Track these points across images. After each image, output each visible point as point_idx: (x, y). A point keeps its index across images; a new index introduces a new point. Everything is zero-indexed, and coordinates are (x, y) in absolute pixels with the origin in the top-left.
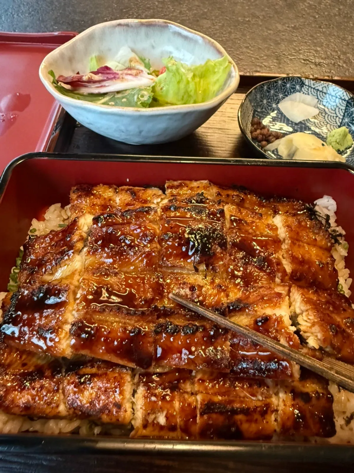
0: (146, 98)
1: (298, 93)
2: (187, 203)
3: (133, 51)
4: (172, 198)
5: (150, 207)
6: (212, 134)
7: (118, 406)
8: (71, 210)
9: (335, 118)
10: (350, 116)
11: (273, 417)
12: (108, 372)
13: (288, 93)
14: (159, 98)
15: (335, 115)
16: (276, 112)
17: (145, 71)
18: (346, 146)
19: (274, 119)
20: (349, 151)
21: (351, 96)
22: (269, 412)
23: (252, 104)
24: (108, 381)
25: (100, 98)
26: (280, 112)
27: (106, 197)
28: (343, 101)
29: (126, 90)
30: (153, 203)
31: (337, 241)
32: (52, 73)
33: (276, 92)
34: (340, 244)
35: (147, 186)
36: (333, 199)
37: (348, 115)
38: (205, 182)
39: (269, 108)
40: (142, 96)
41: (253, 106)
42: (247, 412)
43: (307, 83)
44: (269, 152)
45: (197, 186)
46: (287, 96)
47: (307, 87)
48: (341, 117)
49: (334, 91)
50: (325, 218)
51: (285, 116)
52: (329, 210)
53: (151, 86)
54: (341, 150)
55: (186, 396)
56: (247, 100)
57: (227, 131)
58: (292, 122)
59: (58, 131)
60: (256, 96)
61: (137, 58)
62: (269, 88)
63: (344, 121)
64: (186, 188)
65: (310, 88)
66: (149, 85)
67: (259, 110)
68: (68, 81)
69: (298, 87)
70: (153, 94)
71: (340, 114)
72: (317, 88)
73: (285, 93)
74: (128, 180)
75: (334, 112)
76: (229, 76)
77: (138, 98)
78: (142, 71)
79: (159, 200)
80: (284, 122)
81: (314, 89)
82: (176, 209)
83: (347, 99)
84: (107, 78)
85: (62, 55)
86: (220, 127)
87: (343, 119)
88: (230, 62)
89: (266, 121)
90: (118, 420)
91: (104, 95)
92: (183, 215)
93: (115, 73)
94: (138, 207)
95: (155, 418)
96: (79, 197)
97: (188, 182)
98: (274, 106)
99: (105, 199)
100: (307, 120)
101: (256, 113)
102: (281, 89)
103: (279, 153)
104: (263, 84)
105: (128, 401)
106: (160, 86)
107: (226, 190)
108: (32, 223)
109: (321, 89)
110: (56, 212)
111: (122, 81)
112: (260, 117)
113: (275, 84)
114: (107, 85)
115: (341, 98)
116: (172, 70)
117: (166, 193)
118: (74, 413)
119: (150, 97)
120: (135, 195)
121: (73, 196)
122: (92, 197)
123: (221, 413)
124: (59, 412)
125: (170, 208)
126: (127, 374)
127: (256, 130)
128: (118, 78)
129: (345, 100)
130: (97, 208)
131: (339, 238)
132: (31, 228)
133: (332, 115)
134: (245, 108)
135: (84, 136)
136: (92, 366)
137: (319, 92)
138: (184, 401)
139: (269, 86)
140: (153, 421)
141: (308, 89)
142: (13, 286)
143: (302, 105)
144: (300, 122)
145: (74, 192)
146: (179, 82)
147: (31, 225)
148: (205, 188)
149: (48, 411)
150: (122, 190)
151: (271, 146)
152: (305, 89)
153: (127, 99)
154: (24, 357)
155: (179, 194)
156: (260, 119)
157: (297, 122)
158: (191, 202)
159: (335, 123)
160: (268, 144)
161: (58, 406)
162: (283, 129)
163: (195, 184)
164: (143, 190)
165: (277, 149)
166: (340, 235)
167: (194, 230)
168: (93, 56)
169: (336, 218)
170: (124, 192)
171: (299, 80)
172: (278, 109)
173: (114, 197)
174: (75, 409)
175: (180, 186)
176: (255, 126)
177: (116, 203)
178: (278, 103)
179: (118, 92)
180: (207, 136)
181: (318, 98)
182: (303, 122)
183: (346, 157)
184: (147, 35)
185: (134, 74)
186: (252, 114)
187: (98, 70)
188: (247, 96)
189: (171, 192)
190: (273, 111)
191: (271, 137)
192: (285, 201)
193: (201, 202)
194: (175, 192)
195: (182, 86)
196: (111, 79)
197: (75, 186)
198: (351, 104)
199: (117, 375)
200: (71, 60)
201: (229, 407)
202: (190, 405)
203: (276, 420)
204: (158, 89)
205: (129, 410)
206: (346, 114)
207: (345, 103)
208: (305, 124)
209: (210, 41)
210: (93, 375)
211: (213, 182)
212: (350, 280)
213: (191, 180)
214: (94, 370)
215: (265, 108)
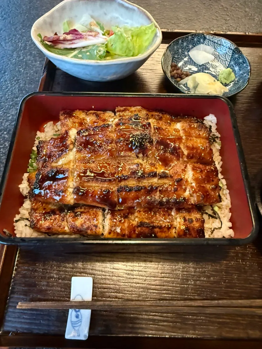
0: (102, 53)
1: (202, 45)
2: (129, 121)
3: (92, 17)
4: (120, 118)
5: (109, 124)
6: (146, 73)
7: (96, 226)
8: (61, 125)
9: (225, 61)
10: (234, 60)
11: (174, 230)
12: (90, 211)
13: (195, 44)
14: (110, 52)
15: (225, 59)
16: (187, 58)
17: (101, 32)
18: (230, 81)
19: (186, 63)
20: (232, 84)
21: (236, 47)
22: (172, 228)
23: (172, 53)
24: (90, 215)
25: (72, 51)
26: (190, 58)
27: (81, 118)
28: (231, 50)
29: (88, 46)
30: (110, 121)
31: (214, 141)
32: (40, 36)
33: (188, 44)
34: (216, 142)
35: (105, 110)
36: (215, 116)
37: (233, 59)
38: (139, 107)
39: (183, 55)
40: (100, 51)
41: (172, 54)
42: (160, 227)
43: (207, 38)
44: (181, 85)
45: (135, 110)
46: (195, 46)
47: (208, 40)
48: (229, 61)
49: (225, 43)
50: (209, 127)
51: (193, 61)
52: (212, 123)
53: (105, 44)
54: (227, 83)
55: (131, 221)
56: (168, 50)
57: (155, 71)
58: (197, 64)
59: (45, 73)
60: (174, 47)
61: (95, 22)
62: (183, 42)
63: (231, 64)
64: (128, 112)
65: (210, 41)
66: (103, 43)
67: (176, 57)
68: (51, 40)
69: (202, 40)
70: (106, 49)
71: (229, 58)
72: (214, 41)
73: (193, 44)
74: (93, 107)
75: (225, 57)
76: (156, 35)
77: (97, 53)
78: (99, 33)
79: (113, 119)
80: (192, 65)
81: (212, 41)
82: (123, 124)
83: (233, 49)
84: (76, 38)
85: (45, 22)
86: (150, 68)
87: (230, 62)
88: (156, 27)
89: (180, 64)
90: (96, 233)
91: (74, 49)
92: (128, 127)
93: (81, 34)
94: (101, 124)
95: (115, 229)
96: (66, 118)
97: (129, 108)
98: (186, 53)
99: (81, 119)
100: (207, 63)
101: (174, 58)
103: (188, 86)
104: (178, 39)
105: (101, 224)
106: (110, 44)
107: (151, 112)
108: (37, 133)
109: (216, 42)
110: (51, 127)
111: (86, 40)
112: (177, 61)
113: (187, 39)
114: (76, 42)
115: (229, 48)
116: (118, 35)
117: (116, 114)
118: (73, 230)
119: (104, 52)
120: (99, 116)
121: (62, 117)
122: (73, 118)
123: (147, 227)
124: (65, 230)
125: (120, 124)
126: (100, 211)
127: (173, 71)
128: (83, 38)
129: (232, 50)
130: (76, 124)
131: (216, 139)
132: (37, 137)
133: (224, 59)
134: (166, 56)
135: (62, 76)
136: (81, 208)
137: (215, 44)
138: (130, 223)
139: (183, 40)
140: (114, 231)
141: (208, 42)
142: (31, 170)
143: (204, 53)
144: (203, 65)
145: (62, 115)
146: (122, 42)
147: (37, 135)
148: (139, 111)
149: (60, 230)
150: (91, 113)
151: (183, 82)
152: (206, 42)
153: (90, 52)
154: (44, 205)
155: (124, 115)
156: (176, 63)
157: (201, 65)
158: (131, 120)
159: (225, 64)
160: (181, 80)
161: (64, 228)
162: (192, 69)
163: (133, 109)
164: (103, 113)
165: (186, 83)
166: (217, 137)
167: (135, 135)
168: (65, 21)
169: (216, 127)
170: (92, 114)
171: (203, 36)
172: (189, 55)
173: (86, 118)
174: (73, 228)
175: (124, 110)
176: (173, 68)
177: (87, 121)
178: (189, 51)
179: (84, 47)
180: (142, 74)
181: (215, 48)
182: (205, 64)
183: (230, 88)
184: (101, 6)
185: (94, 35)
186: (171, 60)
187: (69, 31)
188: (168, 48)
189: (119, 114)
190: (185, 57)
191: (183, 75)
192: (186, 118)
193: (137, 119)
194: (121, 114)
195: (125, 45)
196: (79, 38)
197: (62, 111)
198: (235, 52)
199: (94, 212)
200: (51, 24)
201: (152, 225)
202: (132, 225)
203: (175, 232)
204: (109, 45)
205: (101, 228)
206: (232, 58)
207: (232, 51)
208: (205, 66)
209: (143, 11)
210: (82, 212)
211: (144, 107)
212: (221, 163)
213: (131, 106)
214: (82, 210)
215: (180, 55)
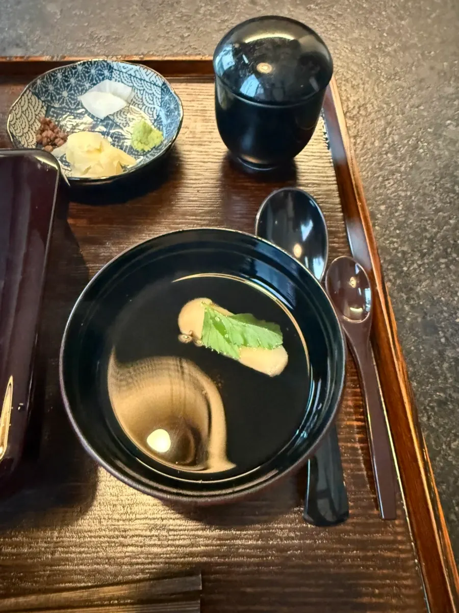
1: (107, 81)
9: (152, 109)
10: (166, 107)
13: (96, 81)
15: (152, 106)
18: (153, 145)
21: (163, 81)
23: (41, 99)
28: (158, 88)
33: (79, 81)
37: (163, 105)
39: (73, 102)
41: (43, 101)
43: (115, 67)
46: (94, 84)
47: (118, 72)
48: (159, 109)
49: (147, 75)
56: (29, 93)
58: (96, 118)
60: (46, 87)
62: (66, 77)
65: (121, 73)
67: (57, 106)
69: (106, 73)
71: (157, 104)
72: (129, 73)
73: (91, 81)
75: (152, 102)
81: (126, 73)
83: (161, 85)
101: (52, 109)
102: (85, 76)
103: (67, 160)
109: (133, 74)
112: (58, 114)
113: (74, 71)
115: (155, 84)
127: (41, 132)
129: (159, 86)
134: (23, 104)
137: (132, 77)
139: (64, 73)
141: (119, 75)
144: (107, 118)
152: (115, 74)
157: (103, 117)
160: (54, 148)
165: (65, 155)
171: (105, 64)
176: (42, 126)
182: (110, 117)
186: (44, 112)
190: (78, 105)
191: (58, 140)
207: (160, 90)
208: (112, 119)
215: (67, 104)
